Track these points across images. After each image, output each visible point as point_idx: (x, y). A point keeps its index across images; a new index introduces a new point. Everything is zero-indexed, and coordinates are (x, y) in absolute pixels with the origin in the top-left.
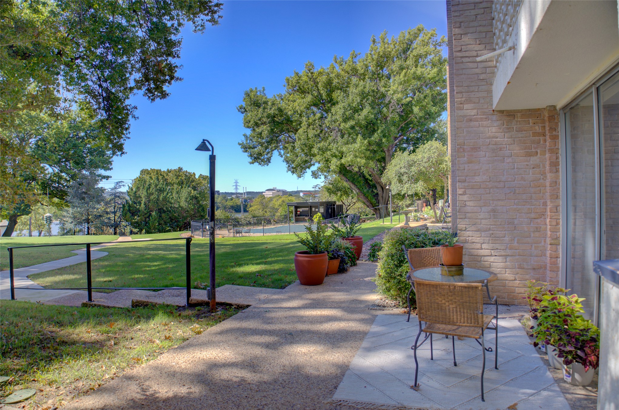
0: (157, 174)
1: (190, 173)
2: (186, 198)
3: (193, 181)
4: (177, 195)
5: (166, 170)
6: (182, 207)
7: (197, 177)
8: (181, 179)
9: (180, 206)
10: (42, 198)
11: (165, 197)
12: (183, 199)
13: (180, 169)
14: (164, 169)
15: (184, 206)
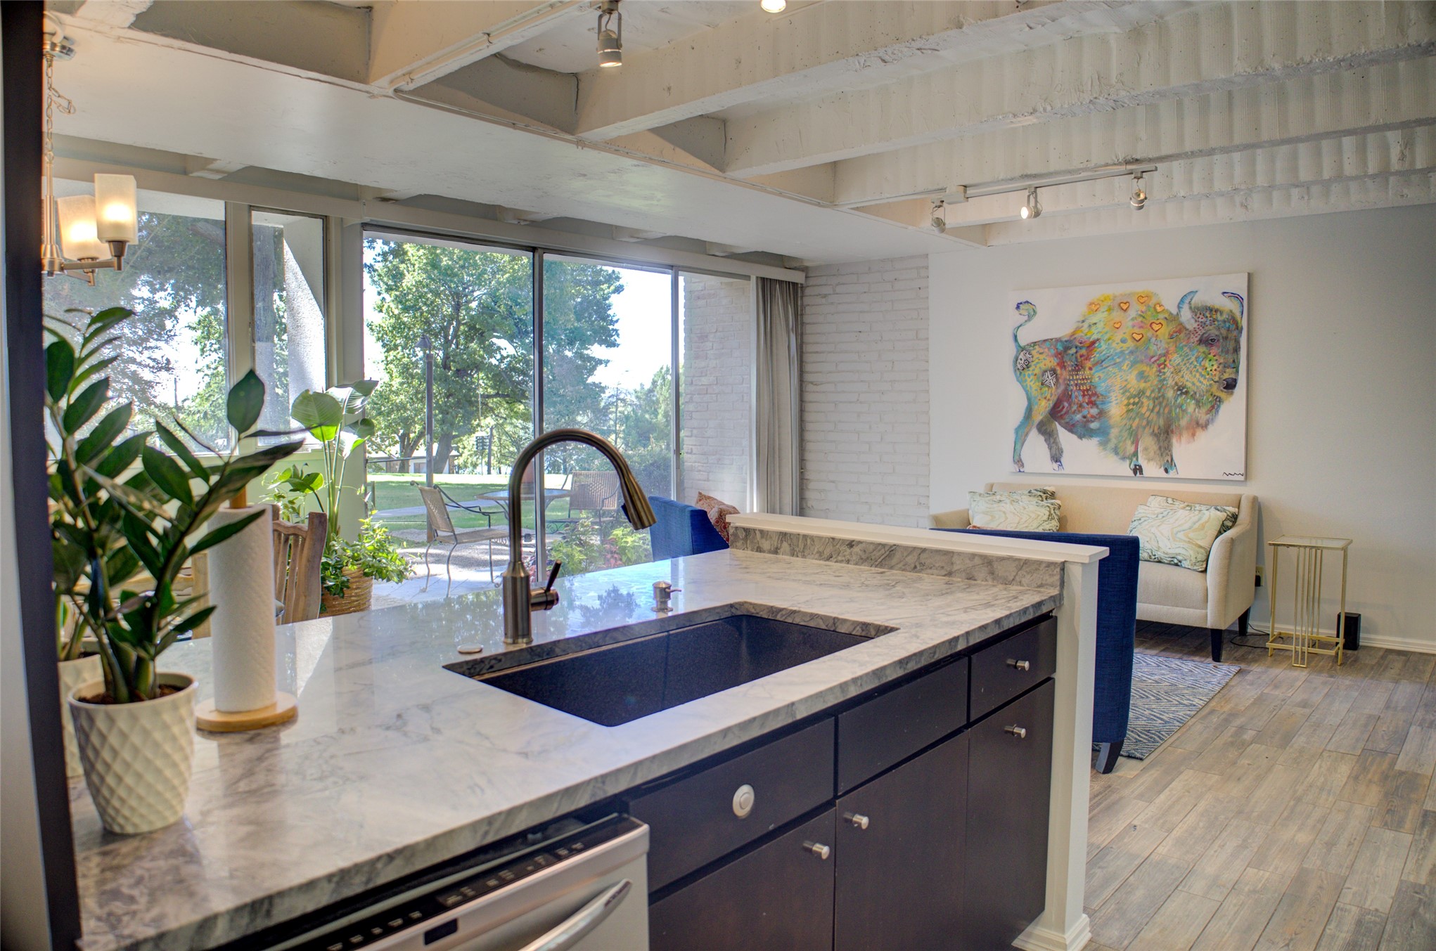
10: (497, 403)
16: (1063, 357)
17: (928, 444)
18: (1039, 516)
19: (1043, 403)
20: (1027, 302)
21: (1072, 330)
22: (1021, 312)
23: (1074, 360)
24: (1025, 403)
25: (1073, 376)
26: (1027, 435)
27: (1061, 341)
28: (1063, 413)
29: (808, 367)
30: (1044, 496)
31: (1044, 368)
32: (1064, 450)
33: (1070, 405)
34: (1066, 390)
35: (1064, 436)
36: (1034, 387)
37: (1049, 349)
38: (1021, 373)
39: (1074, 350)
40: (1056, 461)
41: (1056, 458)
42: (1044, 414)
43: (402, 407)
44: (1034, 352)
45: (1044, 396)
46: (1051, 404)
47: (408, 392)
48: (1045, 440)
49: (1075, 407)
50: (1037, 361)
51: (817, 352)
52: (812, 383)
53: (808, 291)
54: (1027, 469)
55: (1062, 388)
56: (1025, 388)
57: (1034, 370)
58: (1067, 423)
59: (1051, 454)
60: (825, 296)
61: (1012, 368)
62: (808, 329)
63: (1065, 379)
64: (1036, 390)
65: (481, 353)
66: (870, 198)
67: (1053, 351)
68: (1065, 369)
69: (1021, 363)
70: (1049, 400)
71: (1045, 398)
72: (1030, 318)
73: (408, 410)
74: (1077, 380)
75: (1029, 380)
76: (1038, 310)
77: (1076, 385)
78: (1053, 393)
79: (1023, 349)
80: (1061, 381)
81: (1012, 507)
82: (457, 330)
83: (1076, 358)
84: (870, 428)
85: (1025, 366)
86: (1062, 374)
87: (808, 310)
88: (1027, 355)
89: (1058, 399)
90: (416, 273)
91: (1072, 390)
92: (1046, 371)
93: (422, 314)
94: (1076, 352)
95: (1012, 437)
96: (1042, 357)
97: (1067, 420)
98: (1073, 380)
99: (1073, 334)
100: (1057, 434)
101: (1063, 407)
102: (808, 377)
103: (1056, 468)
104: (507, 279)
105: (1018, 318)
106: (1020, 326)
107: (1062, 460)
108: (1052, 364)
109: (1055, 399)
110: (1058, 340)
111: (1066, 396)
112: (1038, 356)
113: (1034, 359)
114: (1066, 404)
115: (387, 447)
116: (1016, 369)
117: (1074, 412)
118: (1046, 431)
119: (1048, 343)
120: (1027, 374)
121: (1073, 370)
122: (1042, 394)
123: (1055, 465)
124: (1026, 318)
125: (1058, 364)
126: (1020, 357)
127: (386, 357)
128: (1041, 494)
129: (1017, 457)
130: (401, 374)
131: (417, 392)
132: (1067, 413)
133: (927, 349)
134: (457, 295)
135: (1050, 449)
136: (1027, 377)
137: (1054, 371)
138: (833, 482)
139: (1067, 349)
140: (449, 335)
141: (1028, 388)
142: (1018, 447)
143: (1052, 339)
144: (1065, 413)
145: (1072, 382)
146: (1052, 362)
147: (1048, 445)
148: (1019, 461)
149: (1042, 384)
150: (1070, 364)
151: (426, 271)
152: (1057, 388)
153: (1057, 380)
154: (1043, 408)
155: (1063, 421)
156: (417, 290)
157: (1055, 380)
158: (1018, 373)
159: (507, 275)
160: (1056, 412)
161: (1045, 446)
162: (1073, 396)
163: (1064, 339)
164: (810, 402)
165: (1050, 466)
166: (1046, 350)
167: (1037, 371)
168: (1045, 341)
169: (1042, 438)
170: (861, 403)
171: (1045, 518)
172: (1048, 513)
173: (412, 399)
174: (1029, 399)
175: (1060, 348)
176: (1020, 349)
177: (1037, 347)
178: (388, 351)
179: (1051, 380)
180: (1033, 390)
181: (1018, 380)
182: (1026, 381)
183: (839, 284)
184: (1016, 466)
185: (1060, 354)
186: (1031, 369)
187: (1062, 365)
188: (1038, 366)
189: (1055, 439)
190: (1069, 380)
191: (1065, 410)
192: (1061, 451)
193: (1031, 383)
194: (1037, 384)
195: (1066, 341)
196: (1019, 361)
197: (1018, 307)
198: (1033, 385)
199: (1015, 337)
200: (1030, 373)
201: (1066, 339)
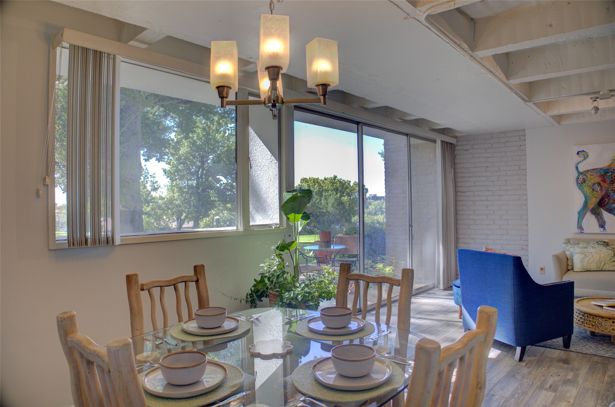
0: (314, 182)
1: (344, 180)
2: (333, 204)
3: (347, 188)
4: (325, 201)
5: (323, 179)
6: (329, 212)
7: (352, 184)
8: (336, 186)
9: (327, 211)
10: (218, 204)
11: (315, 202)
12: (330, 205)
13: (335, 177)
14: (322, 178)
15: (330, 211)
16: (604, 177)
17: (527, 220)
18: (609, 254)
19: (594, 199)
20: (583, 151)
21: (609, 164)
22: (580, 155)
23: (610, 178)
24: (583, 199)
25: (610, 186)
26: (585, 215)
27: (603, 169)
28: (605, 204)
29: (459, 184)
30: (605, 244)
31: (594, 182)
32: (606, 222)
33: (609, 200)
34: (606, 192)
35: (606, 215)
36: (588, 192)
37: (596, 173)
38: (580, 185)
39: (610, 174)
40: (602, 227)
41: (602, 225)
42: (594, 205)
43: (178, 206)
44: (588, 175)
45: (594, 196)
46: (598, 200)
47: (181, 199)
48: (595, 217)
49: (612, 201)
50: (590, 179)
51: (463, 177)
52: (460, 192)
53: (457, 148)
54: (585, 231)
55: (604, 192)
56: (583, 192)
57: (588, 184)
58: (608, 209)
59: (599, 224)
60: (467, 150)
61: (575, 183)
62: (458, 166)
63: (606, 188)
64: (589, 193)
65: (214, 182)
66: (553, 97)
67: (598, 174)
68: (606, 183)
69: (580, 180)
70: (597, 198)
71: (595, 197)
72: (585, 158)
73: (181, 207)
74: (612, 188)
75: (585, 188)
76: (589, 155)
77: (612, 190)
78: (599, 194)
79: (581, 173)
80: (603, 188)
81: (594, 250)
82: (202, 172)
83: (612, 177)
84: (494, 212)
85: (583, 182)
86: (604, 185)
87: (457, 157)
88: (584, 176)
89: (602, 197)
90: (186, 148)
91: (610, 193)
92: (595, 184)
93: (187, 165)
94: (612, 175)
95: (576, 216)
96: (592, 177)
97: (608, 207)
98: (610, 188)
99: (610, 166)
100: (602, 214)
101: (605, 201)
102: (459, 189)
103: (602, 231)
104: (226, 150)
105: (578, 159)
106: (580, 162)
107: (606, 227)
108: (598, 180)
109: (601, 197)
110: (601, 169)
111: (607, 196)
112: (590, 177)
113: (588, 178)
114: (607, 200)
115: (171, 223)
116: (578, 183)
117: (611, 203)
118: (595, 212)
119: (595, 171)
120: (584, 185)
121: (610, 183)
122: (593, 195)
123: (602, 229)
124: (583, 159)
125: (602, 180)
126: (580, 177)
127: (172, 184)
128: (604, 243)
129: (579, 226)
130: (178, 191)
131: (185, 200)
132: (607, 204)
133: (526, 175)
134: (203, 157)
135: (598, 221)
136: (584, 187)
137: (599, 184)
138: (473, 239)
139: (606, 173)
140: (199, 175)
141: (585, 192)
142: (580, 221)
143: (597, 169)
144: (606, 204)
145: (610, 189)
146: (599, 180)
147: (597, 219)
148: (580, 227)
149: (593, 190)
150: (608, 180)
151: (190, 147)
152: (601, 192)
153: (601, 188)
154: (593, 202)
155: (605, 208)
156: (186, 156)
157: (600, 188)
158: (579, 185)
159: (226, 149)
160: (601, 203)
161: (595, 220)
162: (611, 196)
163: (605, 169)
164: (459, 201)
165: (598, 230)
166: (595, 174)
167: (590, 184)
168: (594, 169)
169: (593, 217)
170: (488, 201)
171: (613, 255)
172: (613, 253)
173: (182, 202)
174: (586, 197)
175: (603, 173)
176: (580, 174)
177: (589, 172)
178: (173, 181)
179: (598, 189)
180: (588, 193)
181: (579, 189)
182: (584, 189)
183: (474, 144)
184: (579, 230)
185: (603, 175)
186: (586, 183)
187: (604, 181)
188: (590, 181)
189: (601, 216)
190: (608, 188)
191: (606, 202)
192: (604, 222)
193: (587, 190)
194: (590, 190)
195: (606, 169)
196: (579, 179)
197: (578, 153)
198: (588, 191)
199: (577, 168)
200: (586, 185)
201: (606, 168)
